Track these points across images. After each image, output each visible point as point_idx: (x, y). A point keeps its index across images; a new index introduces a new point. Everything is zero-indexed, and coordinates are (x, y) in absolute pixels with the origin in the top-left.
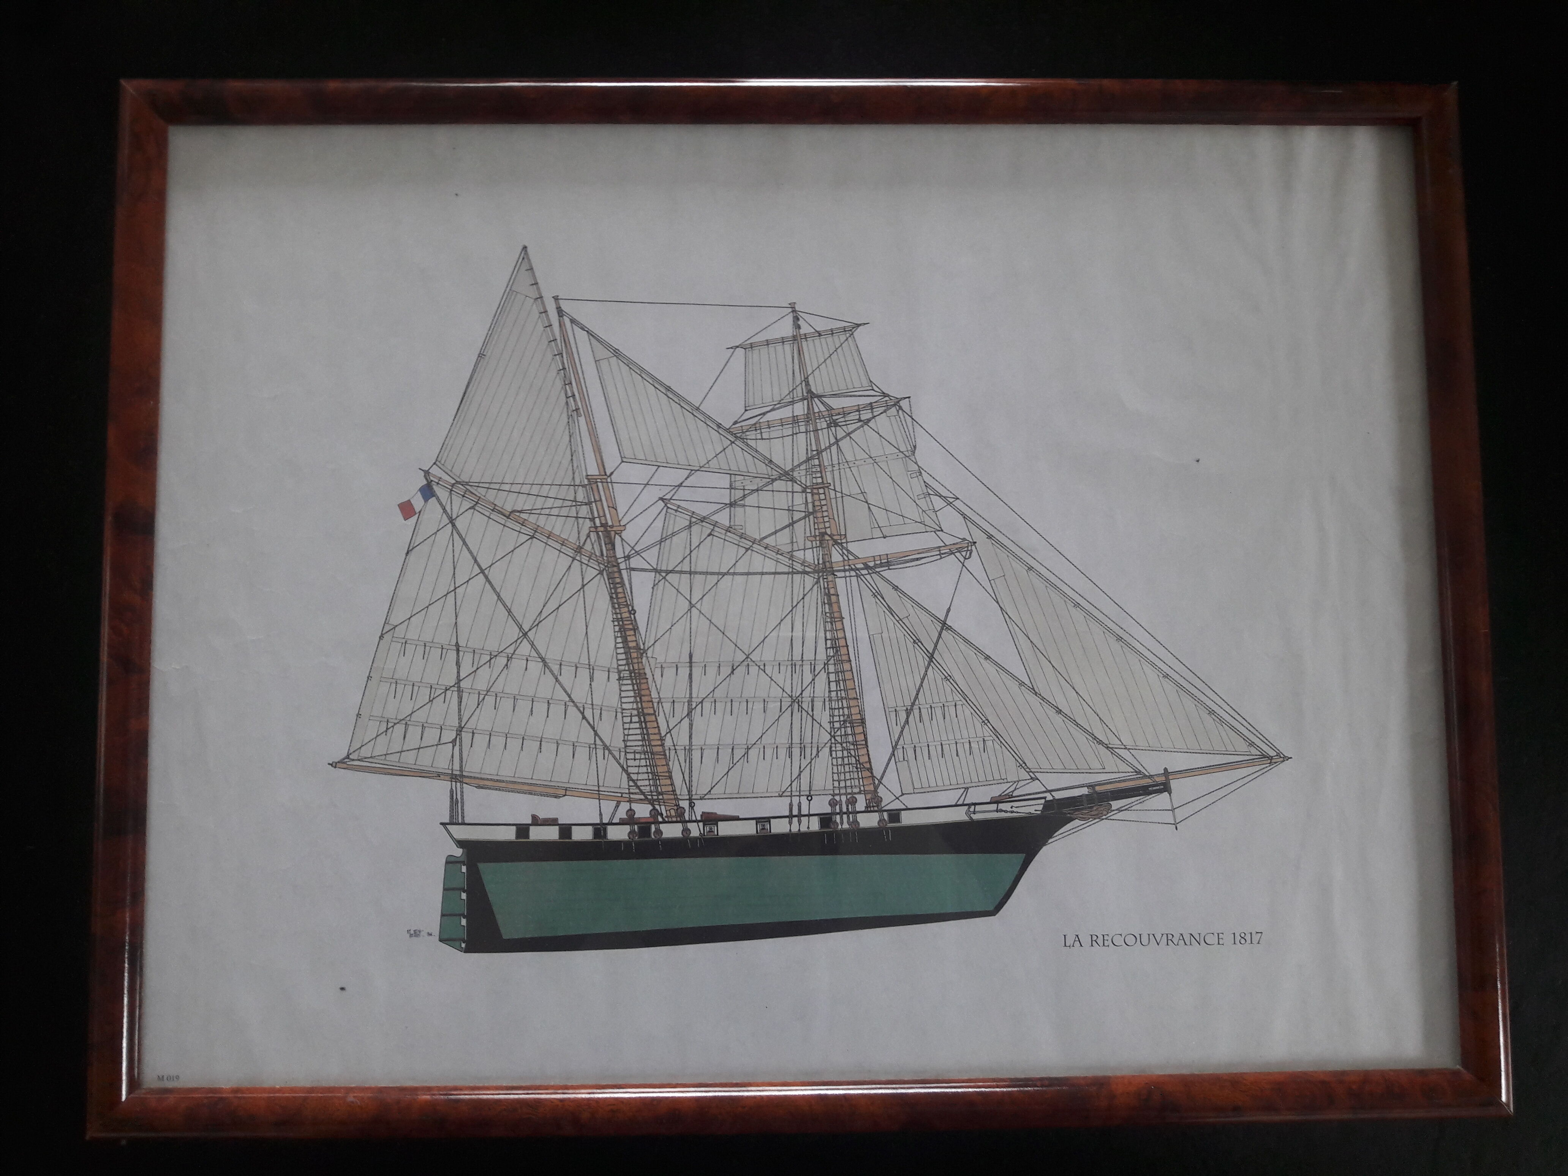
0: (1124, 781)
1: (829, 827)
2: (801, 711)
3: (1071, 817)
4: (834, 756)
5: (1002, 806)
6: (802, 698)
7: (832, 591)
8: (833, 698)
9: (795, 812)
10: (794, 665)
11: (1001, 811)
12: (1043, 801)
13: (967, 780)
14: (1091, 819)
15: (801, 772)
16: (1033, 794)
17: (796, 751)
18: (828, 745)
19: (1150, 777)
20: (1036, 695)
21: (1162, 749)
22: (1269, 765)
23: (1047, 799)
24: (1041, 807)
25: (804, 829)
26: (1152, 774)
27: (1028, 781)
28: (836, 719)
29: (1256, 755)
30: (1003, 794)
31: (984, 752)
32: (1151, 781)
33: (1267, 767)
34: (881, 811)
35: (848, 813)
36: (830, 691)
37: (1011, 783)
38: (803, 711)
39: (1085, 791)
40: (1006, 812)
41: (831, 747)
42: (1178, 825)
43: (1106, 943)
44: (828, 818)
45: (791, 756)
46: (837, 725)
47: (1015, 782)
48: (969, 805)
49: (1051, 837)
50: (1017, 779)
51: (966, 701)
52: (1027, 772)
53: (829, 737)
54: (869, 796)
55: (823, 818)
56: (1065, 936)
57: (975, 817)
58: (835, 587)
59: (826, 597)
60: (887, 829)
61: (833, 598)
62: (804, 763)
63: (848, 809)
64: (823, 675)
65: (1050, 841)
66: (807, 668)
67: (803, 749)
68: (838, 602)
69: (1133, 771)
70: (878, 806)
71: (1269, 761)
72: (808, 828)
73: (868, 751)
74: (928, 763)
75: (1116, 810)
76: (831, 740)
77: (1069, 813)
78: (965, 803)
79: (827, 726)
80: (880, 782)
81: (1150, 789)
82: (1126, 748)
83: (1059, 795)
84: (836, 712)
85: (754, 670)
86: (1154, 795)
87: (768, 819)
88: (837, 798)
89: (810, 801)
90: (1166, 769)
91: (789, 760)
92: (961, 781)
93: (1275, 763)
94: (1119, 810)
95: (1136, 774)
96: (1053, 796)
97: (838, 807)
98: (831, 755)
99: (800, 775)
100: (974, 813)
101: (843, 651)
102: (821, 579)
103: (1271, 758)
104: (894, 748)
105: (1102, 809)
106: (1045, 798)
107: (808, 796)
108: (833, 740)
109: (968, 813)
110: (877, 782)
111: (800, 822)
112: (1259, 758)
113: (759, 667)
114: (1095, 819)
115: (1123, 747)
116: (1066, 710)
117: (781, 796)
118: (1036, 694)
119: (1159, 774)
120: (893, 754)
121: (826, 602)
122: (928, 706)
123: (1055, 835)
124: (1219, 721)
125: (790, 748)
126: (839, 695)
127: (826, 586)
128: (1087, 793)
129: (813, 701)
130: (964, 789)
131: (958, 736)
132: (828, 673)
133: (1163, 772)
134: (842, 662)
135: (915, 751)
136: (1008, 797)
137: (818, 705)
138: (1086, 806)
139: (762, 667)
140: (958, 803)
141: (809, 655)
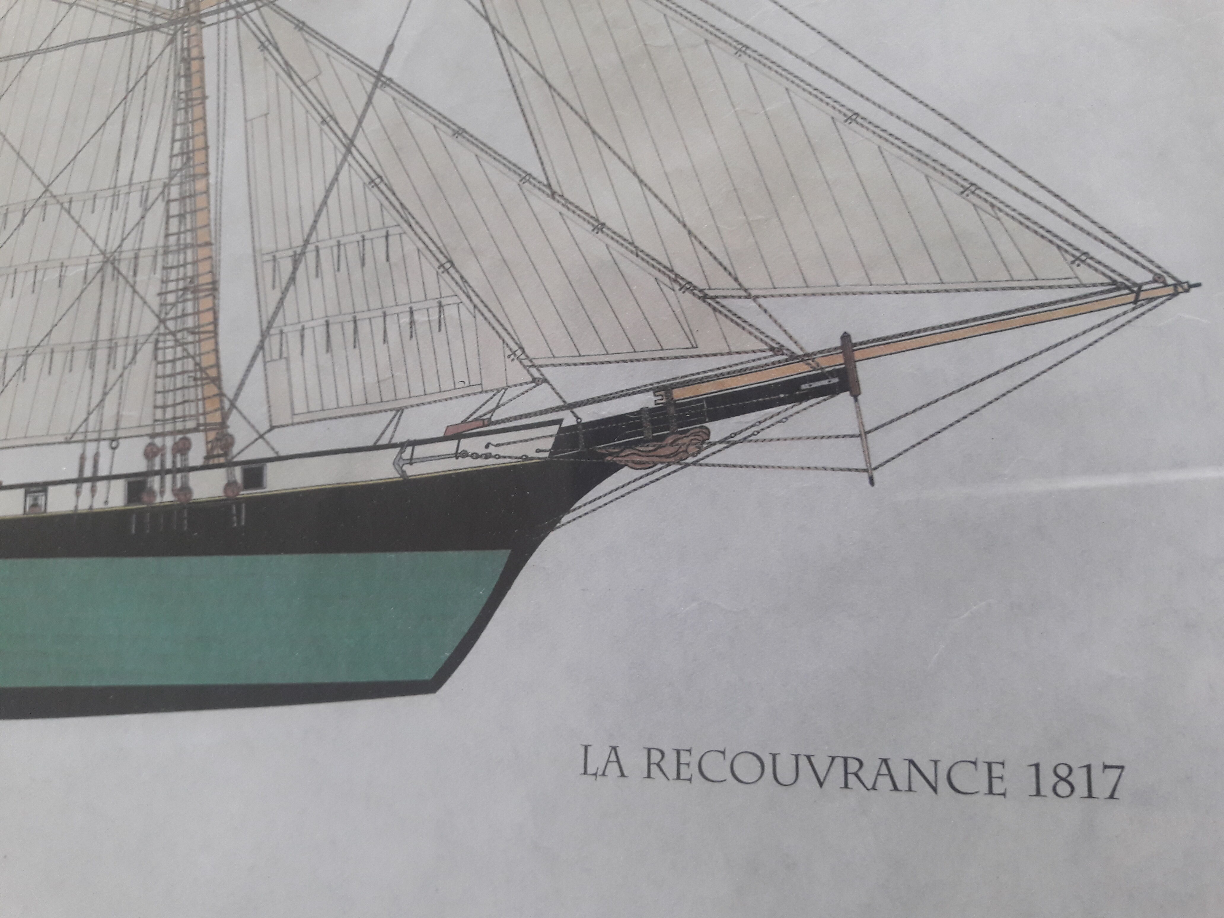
0: (742, 372)
1: (139, 500)
2: (118, 278)
3: (615, 462)
4: (160, 358)
5: (467, 444)
6: (121, 252)
7: (194, 53)
8: (171, 249)
9: (88, 473)
10: (116, 195)
11: (465, 454)
12: (554, 429)
13: (402, 392)
14: (659, 466)
15: (105, 394)
16: (535, 414)
17: (102, 354)
18: (152, 339)
19: (807, 357)
20: (554, 198)
21: (838, 290)
22: (1132, 306)
23: (565, 424)
24: (549, 444)
25: (99, 505)
26: (810, 350)
27: (526, 387)
28: (172, 286)
29: (1094, 285)
30: (470, 420)
31: (440, 330)
32: (808, 368)
33: (1125, 313)
34: (230, 465)
35: (174, 471)
36: (167, 236)
37: (491, 394)
38: (121, 279)
39: (648, 400)
40: (475, 456)
41: (157, 341)
42: (876, 474)
43: (685, 773)
44: (139, 482)
45: (92, 366)
46: (171, 298)
47: (499, 391)
48: (402, 446)
49: (567, 511)
50: (505, 385)
51: (410, 226)
52: (524, 367)
53: (155, 322)
54: (212, 435)
55: (134, 483)
56: (586, 748)
57: (412, 471)
58: (200, 45)
59: (182, 65)
60: (238, 502)
61: (195, 65)
62: (113, 375)
63: (174, 462)
64: (159, 208)
65: (566, 518)
66: (135, 197)
67: (112, 349)
68: (201, 71)
69: (765, 347)
70: (226, 454)
71: (1132, 297)
72: (106, 502)
73: (217, 343)
74: (325, 359)
75: (720, 442)
76: (157, 328)
77: (611, 454)
78: (394, 441)
79: (154, 302)
80: (233, 405)
81: (804, 387)
82: (748, 297)
83: (588, 414)
84: (173, 274)
85: (53, 210)
86: (813, 401)
87: (43, 487)
88: (158, 441)
89: (114, 449)
90: (846, 337)
91: (88, 372)
92: (388, 395)
93: (1150, 300)
94: (729, 442)
95: (771, 353)
96: (577, 418)
97: (157, 460)
98: (155, 357)
99: (102, 400)
100: (411, 461)
101: (199, 157)
102: (179, 33)
103: (1136, 289)
104: (265, 335)
105: (686, 440)
106: (559, 422)
107: (113, 440)
108: (162, 330)
109: (398, 463)
110: (227, 405)
111: (93, 491)
112: (1102, 292)
113: (62, 204)
114: (669, 465)
115: (743, 293)
116: (614, 223)
117: (68, 442)
118: (553, 194)
119: (829, 350)
120: (261, 347)
121: (182, 73)
122: (334, 242)
123: (577, 505)
124: (989, 209)
125: (93, 349)
126: (182, 242)
127: (185, 46)
128: (652, 405)
129: (136, 257)
130: (394, 412)
131: (389, 300)
132: (168, 202)
133: (838, 343)
134: (194, 177)
135: (302, 336)
136: (480, 423)
137: (145, 263)
138: (649, 434)
139: (66, 205)
140: (381, 442)
141: (142, 175)
